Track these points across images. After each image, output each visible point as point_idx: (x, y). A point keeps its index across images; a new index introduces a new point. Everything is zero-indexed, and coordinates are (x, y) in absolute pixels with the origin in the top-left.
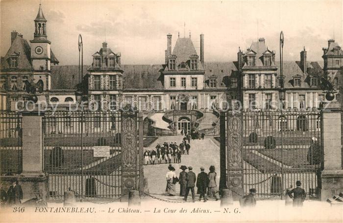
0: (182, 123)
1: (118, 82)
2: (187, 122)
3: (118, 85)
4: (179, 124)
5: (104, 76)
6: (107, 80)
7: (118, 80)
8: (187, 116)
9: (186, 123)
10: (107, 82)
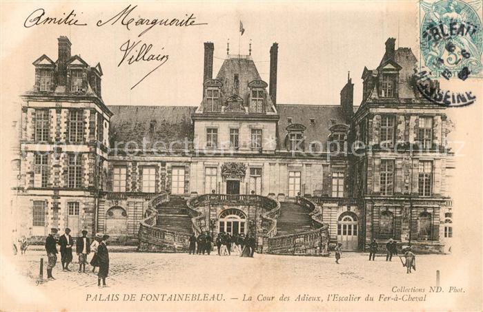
0: (229, 224)
1: (87, 125)
2: (239, 219)
3: (88, 131)
4: (222, 224)
5: (59, 110)
6: (63, 120)
7: (87, 120)
8: (240, 208)
9: (236, 224)
10: (63, 125)
